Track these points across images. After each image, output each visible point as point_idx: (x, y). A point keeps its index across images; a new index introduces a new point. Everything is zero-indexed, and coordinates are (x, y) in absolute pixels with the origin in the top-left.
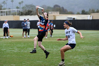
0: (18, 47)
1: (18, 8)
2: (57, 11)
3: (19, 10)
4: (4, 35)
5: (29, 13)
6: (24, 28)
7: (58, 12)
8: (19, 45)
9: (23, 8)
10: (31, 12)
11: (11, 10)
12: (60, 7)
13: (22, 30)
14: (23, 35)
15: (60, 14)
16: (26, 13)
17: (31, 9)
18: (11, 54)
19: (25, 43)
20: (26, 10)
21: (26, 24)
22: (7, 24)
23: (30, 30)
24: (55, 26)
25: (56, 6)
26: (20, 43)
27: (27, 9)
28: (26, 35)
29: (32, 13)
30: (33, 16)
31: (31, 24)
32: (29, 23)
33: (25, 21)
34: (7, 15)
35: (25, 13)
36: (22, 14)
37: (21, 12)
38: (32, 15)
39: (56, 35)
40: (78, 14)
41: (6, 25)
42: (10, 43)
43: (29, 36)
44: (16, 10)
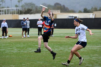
0: (17, 48)
1: (16, 6)
2: (58, 9)
3: (18, 8)
4: (3, 35)
5: (28, 12)
6: (23, 27)
7: (59, 11)
8: (19, 46)
9: (22, 6)
10: (31, 10)
11: (10, 8)
12: (60, 5)
13: (21, 29)
14: (22, 34)
15: (61, 12)
16: (26, 11)
17: (30, 8)
18: (10, 55)
19: (24, 43)
20: (25, 9)
21: (25, 24)
22: (6, 23)
23: (30, 29)
24: (55, 25)
25: (57, 4)
26: (19, 43)
27: (27, 8)
28: (25, 34)
29: (32, 12)
30: (32, 15)
31: (30, 22)
32: (28, 22)
33: (24, 20)
34: (5, 14)
35: (24, 11)
36: (21, 13)
37: (21, 11)
38: (31, 13)
39: (57, 34)
40: (80, 12)
41: (4, 24)
42: (9, 43)
43: (28, 36)
44: (15, 8)
